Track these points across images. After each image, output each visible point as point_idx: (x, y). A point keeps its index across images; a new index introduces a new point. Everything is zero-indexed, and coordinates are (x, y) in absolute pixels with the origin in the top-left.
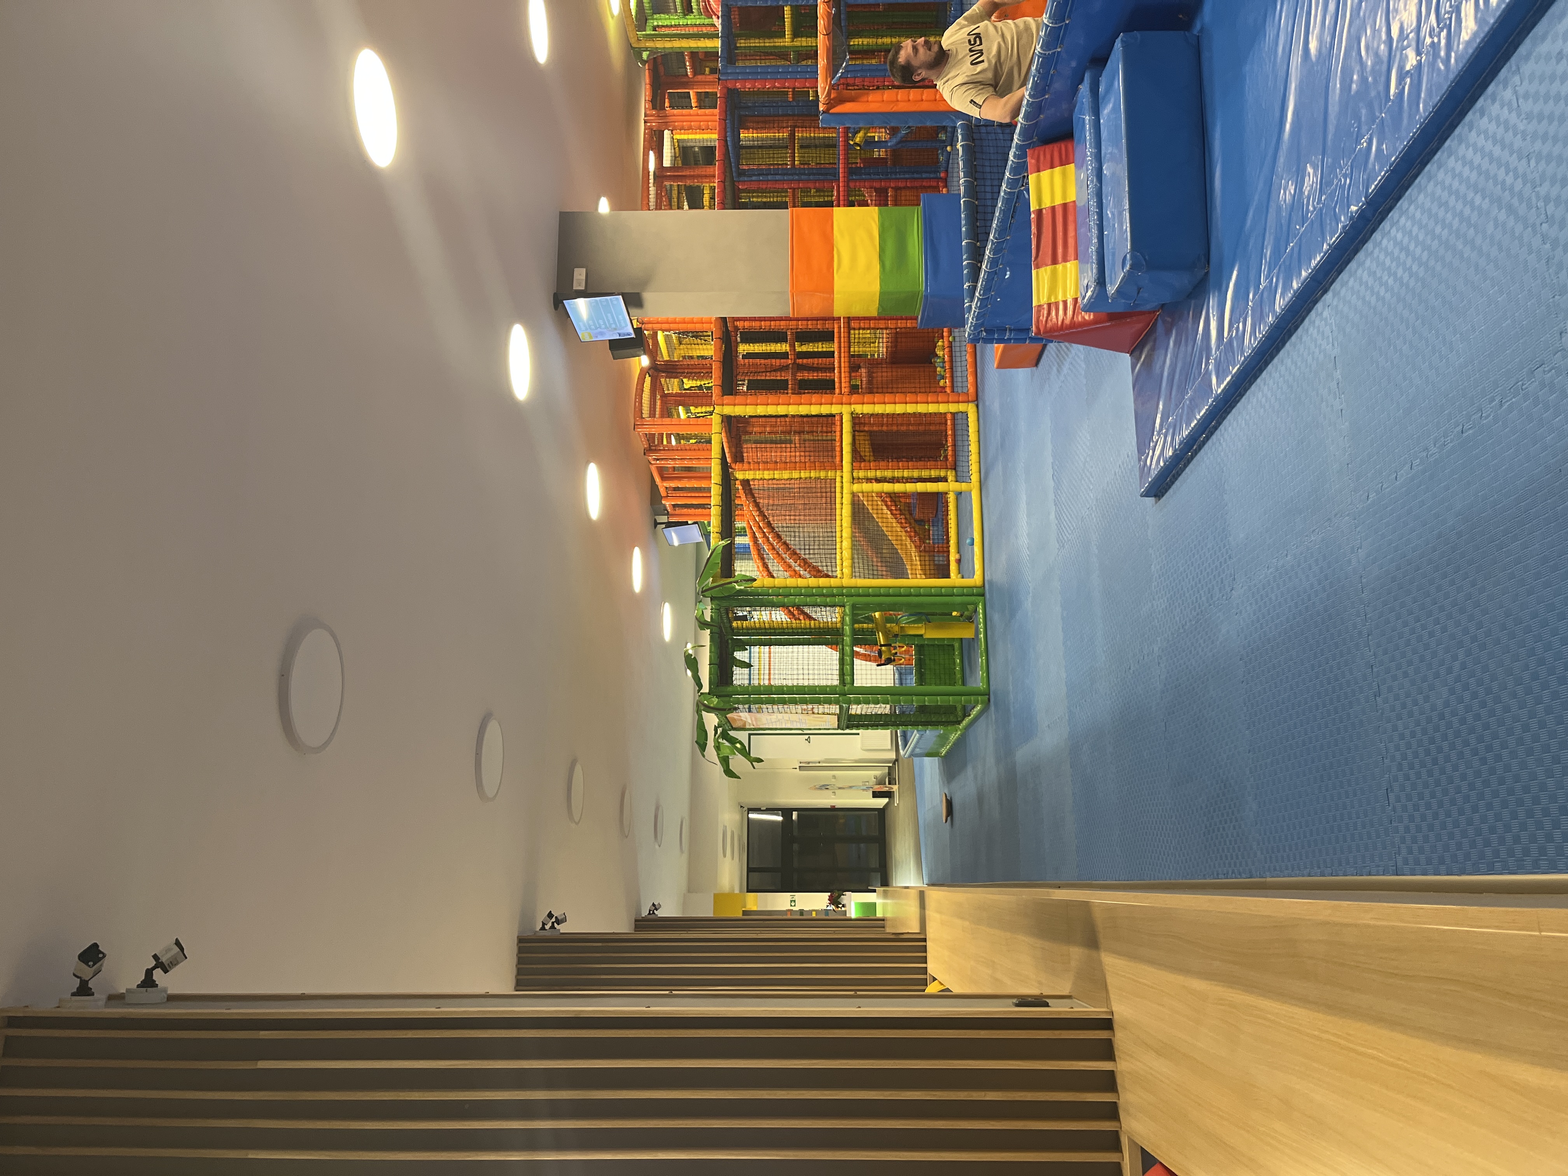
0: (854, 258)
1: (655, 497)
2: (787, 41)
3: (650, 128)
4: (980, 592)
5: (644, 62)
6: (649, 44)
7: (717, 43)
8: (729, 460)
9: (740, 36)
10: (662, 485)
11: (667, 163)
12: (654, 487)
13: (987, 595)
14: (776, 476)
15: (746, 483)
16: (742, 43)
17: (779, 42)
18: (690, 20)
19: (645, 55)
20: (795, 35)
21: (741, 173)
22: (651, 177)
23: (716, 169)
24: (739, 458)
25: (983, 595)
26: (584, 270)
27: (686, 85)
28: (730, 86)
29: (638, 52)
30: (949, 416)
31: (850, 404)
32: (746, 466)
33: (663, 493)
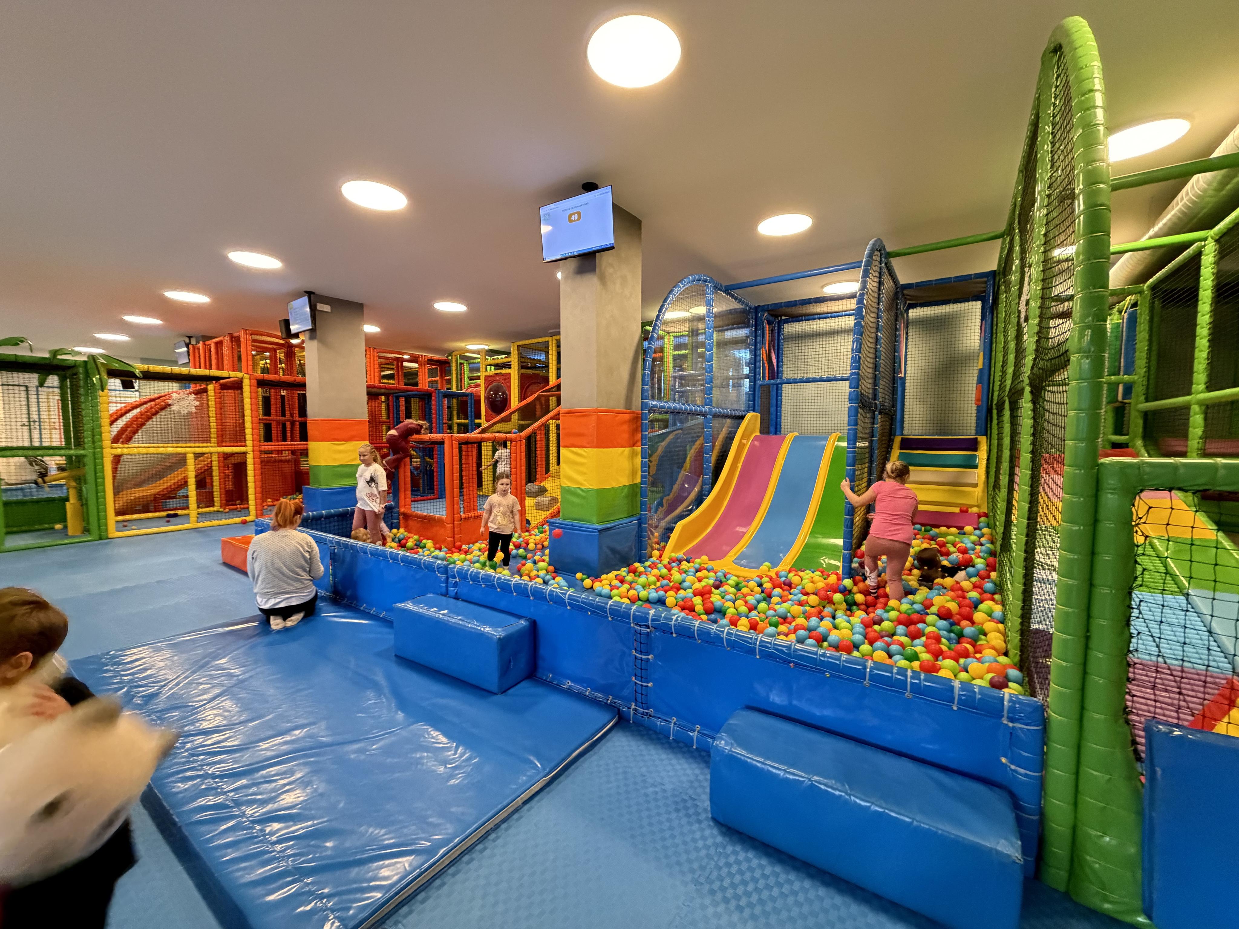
0: (340, 452)
1: (206, 338)
2: (456, 421)
3: (419, 357)
4: (103, 537)
5: (447, 357)
6: (454, 360)
7: (454, 390)
8: (221, 381)
9: (458, 400)
10: (212, 343)
11: (405, 364)
12: (211, 338)
13: (100, 541)
14: (211, 409)
15: (205, 391)
16: (455, 401)
17: (455, 417)
18: (466, 379)
19: (450, 358)
20: (459, 425)
21: (397, 398)
22: (400, 356)
23: (402, 386)
24: (224, 387)
25: (101, 539)
26: (329, 310)
27: (441, 375)
28: (433, 394)
29: (450, 355)
30: (246, 506)
31: (253, 451)
32: (218, 391)
33: (207, 343)
